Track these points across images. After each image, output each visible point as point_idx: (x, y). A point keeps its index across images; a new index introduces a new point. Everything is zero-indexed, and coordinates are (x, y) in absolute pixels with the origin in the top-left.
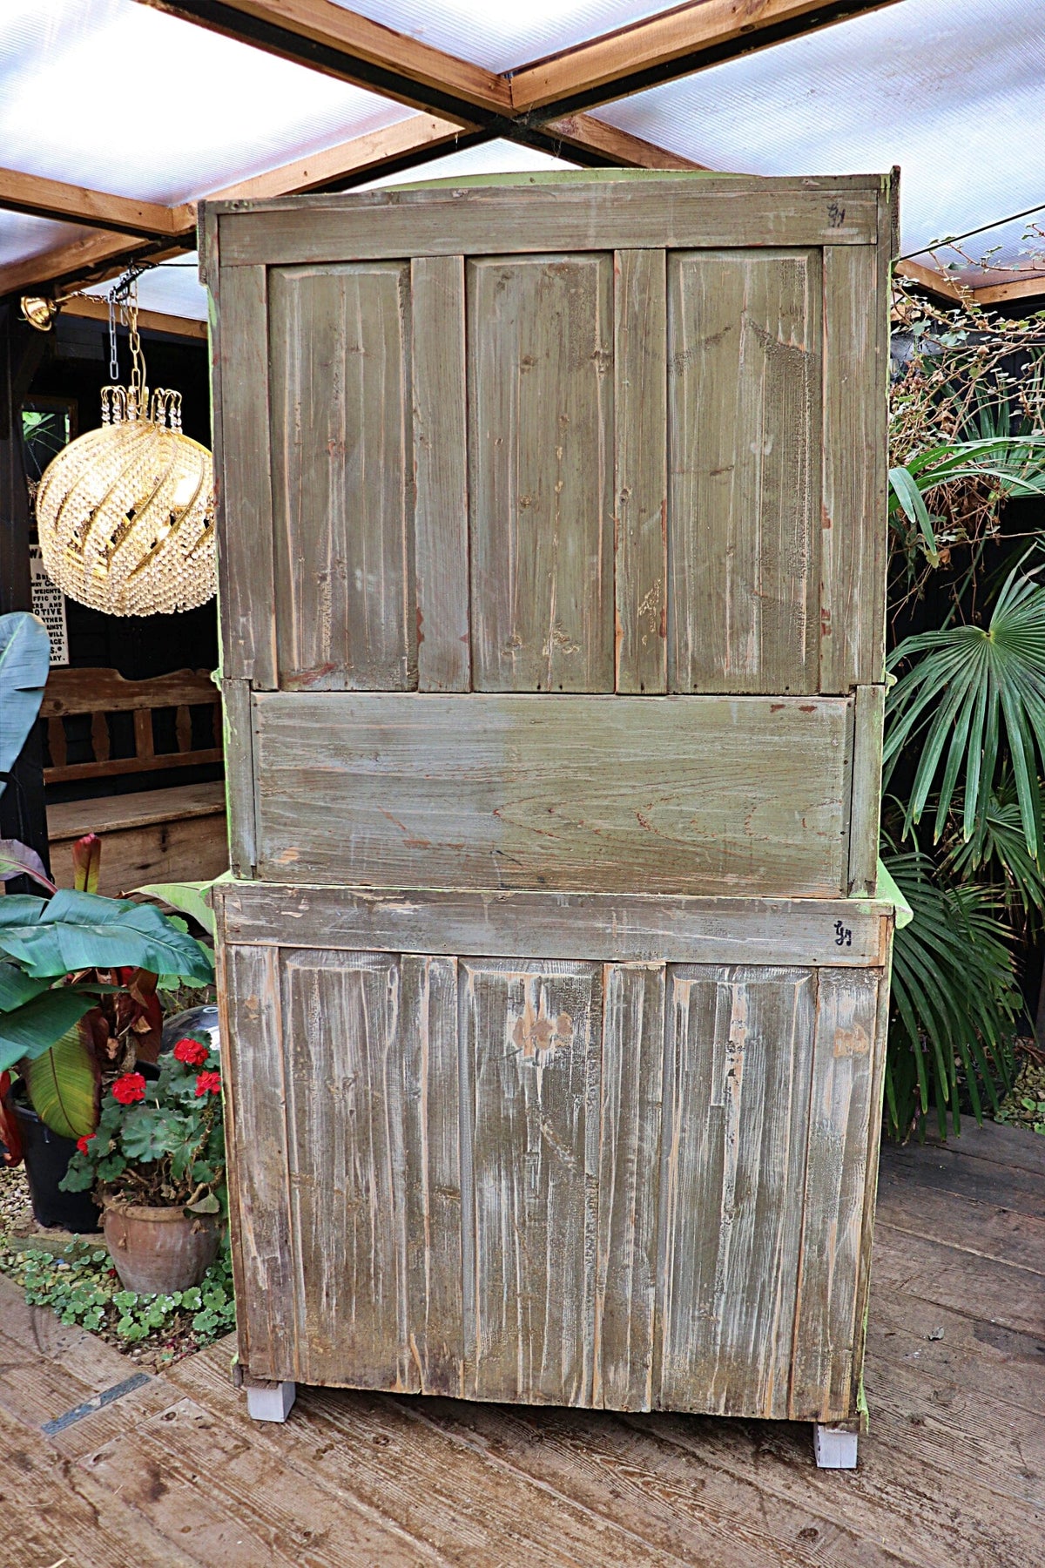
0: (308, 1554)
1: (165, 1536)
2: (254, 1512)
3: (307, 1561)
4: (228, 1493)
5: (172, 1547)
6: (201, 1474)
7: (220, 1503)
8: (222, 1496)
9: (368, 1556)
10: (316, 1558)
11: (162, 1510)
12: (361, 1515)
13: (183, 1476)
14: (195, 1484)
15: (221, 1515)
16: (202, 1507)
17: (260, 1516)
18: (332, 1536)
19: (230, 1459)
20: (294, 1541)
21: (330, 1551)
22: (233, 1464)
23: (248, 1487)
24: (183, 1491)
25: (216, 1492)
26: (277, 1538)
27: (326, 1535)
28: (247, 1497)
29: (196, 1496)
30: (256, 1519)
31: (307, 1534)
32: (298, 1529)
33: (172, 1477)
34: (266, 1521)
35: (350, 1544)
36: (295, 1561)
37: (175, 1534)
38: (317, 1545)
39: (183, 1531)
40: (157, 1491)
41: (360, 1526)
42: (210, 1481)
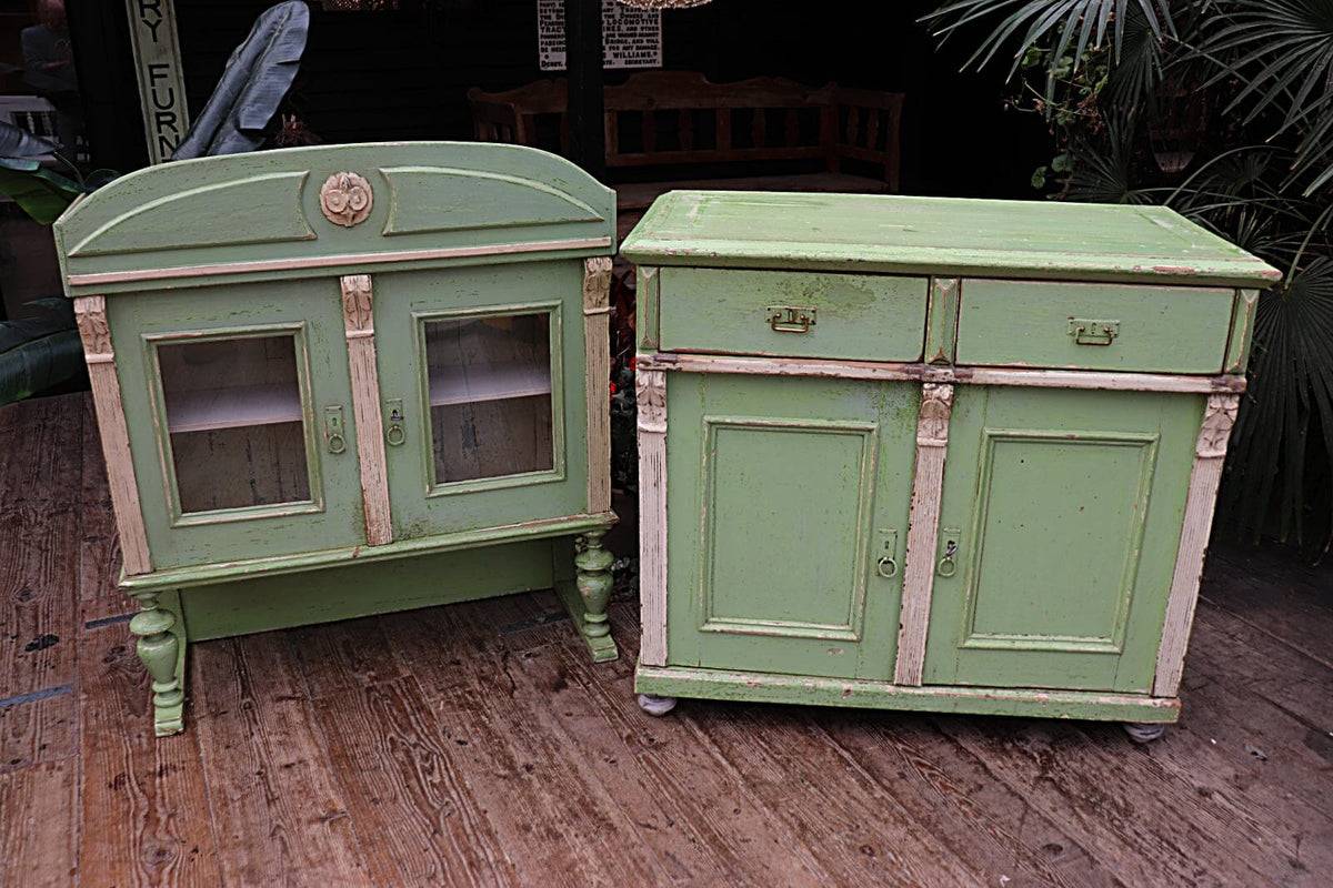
0: (646, 753)
1: (554, 715)
2: (620, 715)
3: (644, 757)
4: (607, 699)
5: (556, 722)
6: (594, 682)
7: (599, 704)
8: (602, 700)
9: (689, 765)
10: (651, 757)
11: (557, 699)
12: (696, 739)
13: (581, 681)
14: (587, 688)
15: (596, 711)
16: (586, 704)
17: (624, 720)
18: (669, 746)
19: (618, 678)
20: (640, 742)
21: (663, 755)
22: (619, 682)
23: (623, 700)
24: (578, 690)
25: (599, 696)
26: (629, 737)
27: (665, 744)
28: (619, 705)
29: (585, 696)
30: (620, 721)
31: (652, 740)
32: (647, 735)
33: (574, 680)
34: (627, 724)
35: (680, 755)
36: (635, 755)
37: (561, 715)
38: (656, 749)
39: (567, 715)
40: (559, 686)
41: (692, 744)
42: (598, 688)
